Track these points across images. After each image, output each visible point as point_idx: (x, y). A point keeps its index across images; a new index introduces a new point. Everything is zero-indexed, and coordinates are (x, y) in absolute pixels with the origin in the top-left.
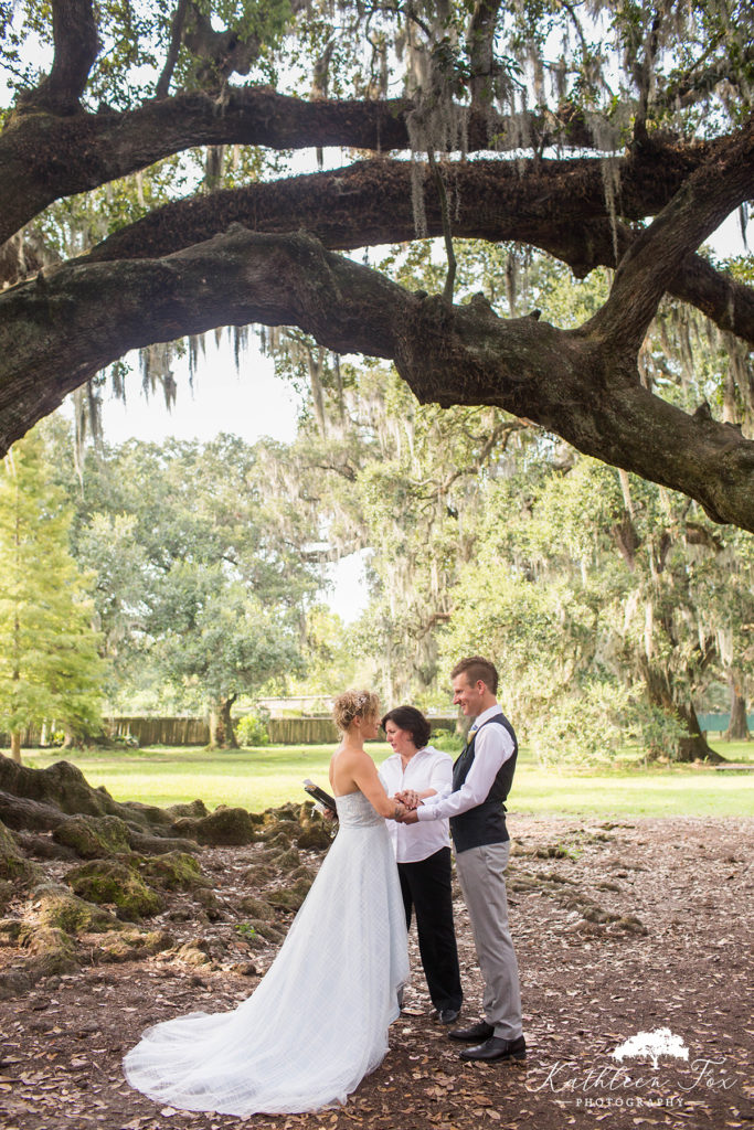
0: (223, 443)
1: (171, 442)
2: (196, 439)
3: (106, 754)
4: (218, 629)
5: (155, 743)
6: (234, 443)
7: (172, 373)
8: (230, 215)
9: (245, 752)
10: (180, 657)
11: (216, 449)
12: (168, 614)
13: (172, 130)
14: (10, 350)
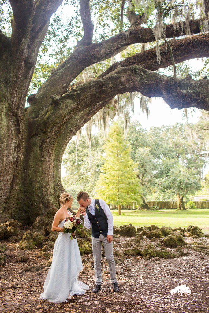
0: (177, 125)
1: (163, 126)
2: (170, 125)
3: (148, 211)
4: (174, 177)
5: (164, 208)
6: (181, 125)
7: (148, 108)
8: (130, 63)
9: (187, 211)
10: (164, 185)
11: (176, 127)
12: (161, 173)
13: (116, 43)
14: (66, 107)
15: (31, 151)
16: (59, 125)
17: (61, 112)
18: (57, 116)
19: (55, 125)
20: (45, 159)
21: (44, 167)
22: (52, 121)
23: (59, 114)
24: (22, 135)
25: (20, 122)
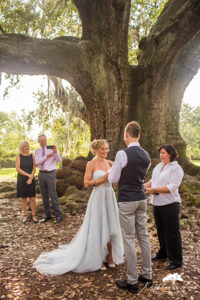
14: (167, 44)
15: (138, 100)
16: (163, 66)
17: (162, 50)
18: (159, 55)
19: (158, 67)
20: (154, 106)
21: (153, 116)
22: (155, 63)
23: (160, 53)
24: (125, 84)
25: (120, 70)
